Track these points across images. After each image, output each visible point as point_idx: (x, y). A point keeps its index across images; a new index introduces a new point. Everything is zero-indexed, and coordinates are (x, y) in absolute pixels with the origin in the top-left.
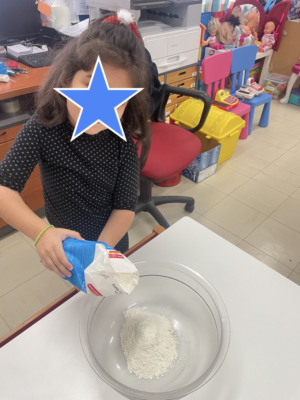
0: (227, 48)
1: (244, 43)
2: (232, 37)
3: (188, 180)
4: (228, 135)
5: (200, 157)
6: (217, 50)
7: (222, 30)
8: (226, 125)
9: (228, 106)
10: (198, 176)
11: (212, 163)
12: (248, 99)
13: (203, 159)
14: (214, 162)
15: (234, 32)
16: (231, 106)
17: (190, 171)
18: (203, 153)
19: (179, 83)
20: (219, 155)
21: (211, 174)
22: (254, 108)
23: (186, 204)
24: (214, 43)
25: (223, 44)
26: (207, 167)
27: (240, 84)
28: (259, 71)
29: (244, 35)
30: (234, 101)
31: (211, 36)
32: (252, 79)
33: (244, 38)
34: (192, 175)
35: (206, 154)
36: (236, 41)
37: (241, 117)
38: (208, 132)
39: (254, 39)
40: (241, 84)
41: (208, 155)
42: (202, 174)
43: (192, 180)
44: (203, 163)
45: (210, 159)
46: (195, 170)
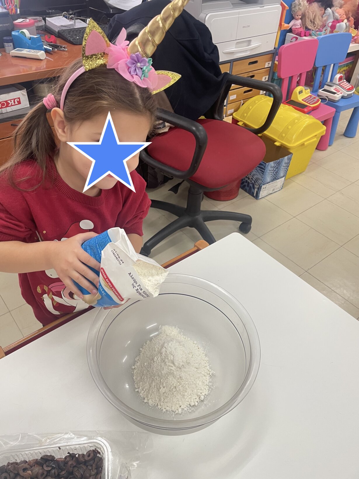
0: (314, 36)
1: (335, 30)
2: (322, 22)
3: (248, 194)
4: (302, 143)
5: (265, 167)
6: (301, 37)
7: (310, 12)
8: (300, 131)
9: (306, 108)
10: (260, 190)
11: (279, 176)
12: (333, 101)
13: (268, 170)
14: (282, 175)
15: (324, 16)
16: (310, 108)
17: (251, 183)
18: (269, 163)
19: (247, 75)
20: (288, 166)
21: (276, 189)
22: (340, 112)
23: (241, 223)
24: (298, 28)
25: (309, 30)
26: (272, 180)
27: (325, 81)
28: (352, 67)
29: (337, 20)
30: (315, 101)
31: (295, 19)
32: (342, 76)
33: (337, 24)
34: (252, 189)
35: (272, 164)
36: (326, 28)
37: (321, 122)
38: (278, 138)
39: (349, 26)
40: (327, 82)
41: (275, 166)
42: (265, 189)
43: (252, 195)
44: (268, 175)
45: (276, 171)
46: (256, 183)
